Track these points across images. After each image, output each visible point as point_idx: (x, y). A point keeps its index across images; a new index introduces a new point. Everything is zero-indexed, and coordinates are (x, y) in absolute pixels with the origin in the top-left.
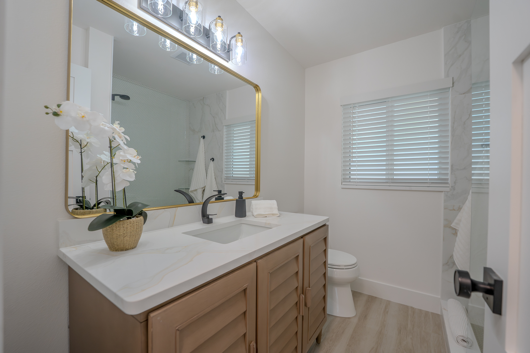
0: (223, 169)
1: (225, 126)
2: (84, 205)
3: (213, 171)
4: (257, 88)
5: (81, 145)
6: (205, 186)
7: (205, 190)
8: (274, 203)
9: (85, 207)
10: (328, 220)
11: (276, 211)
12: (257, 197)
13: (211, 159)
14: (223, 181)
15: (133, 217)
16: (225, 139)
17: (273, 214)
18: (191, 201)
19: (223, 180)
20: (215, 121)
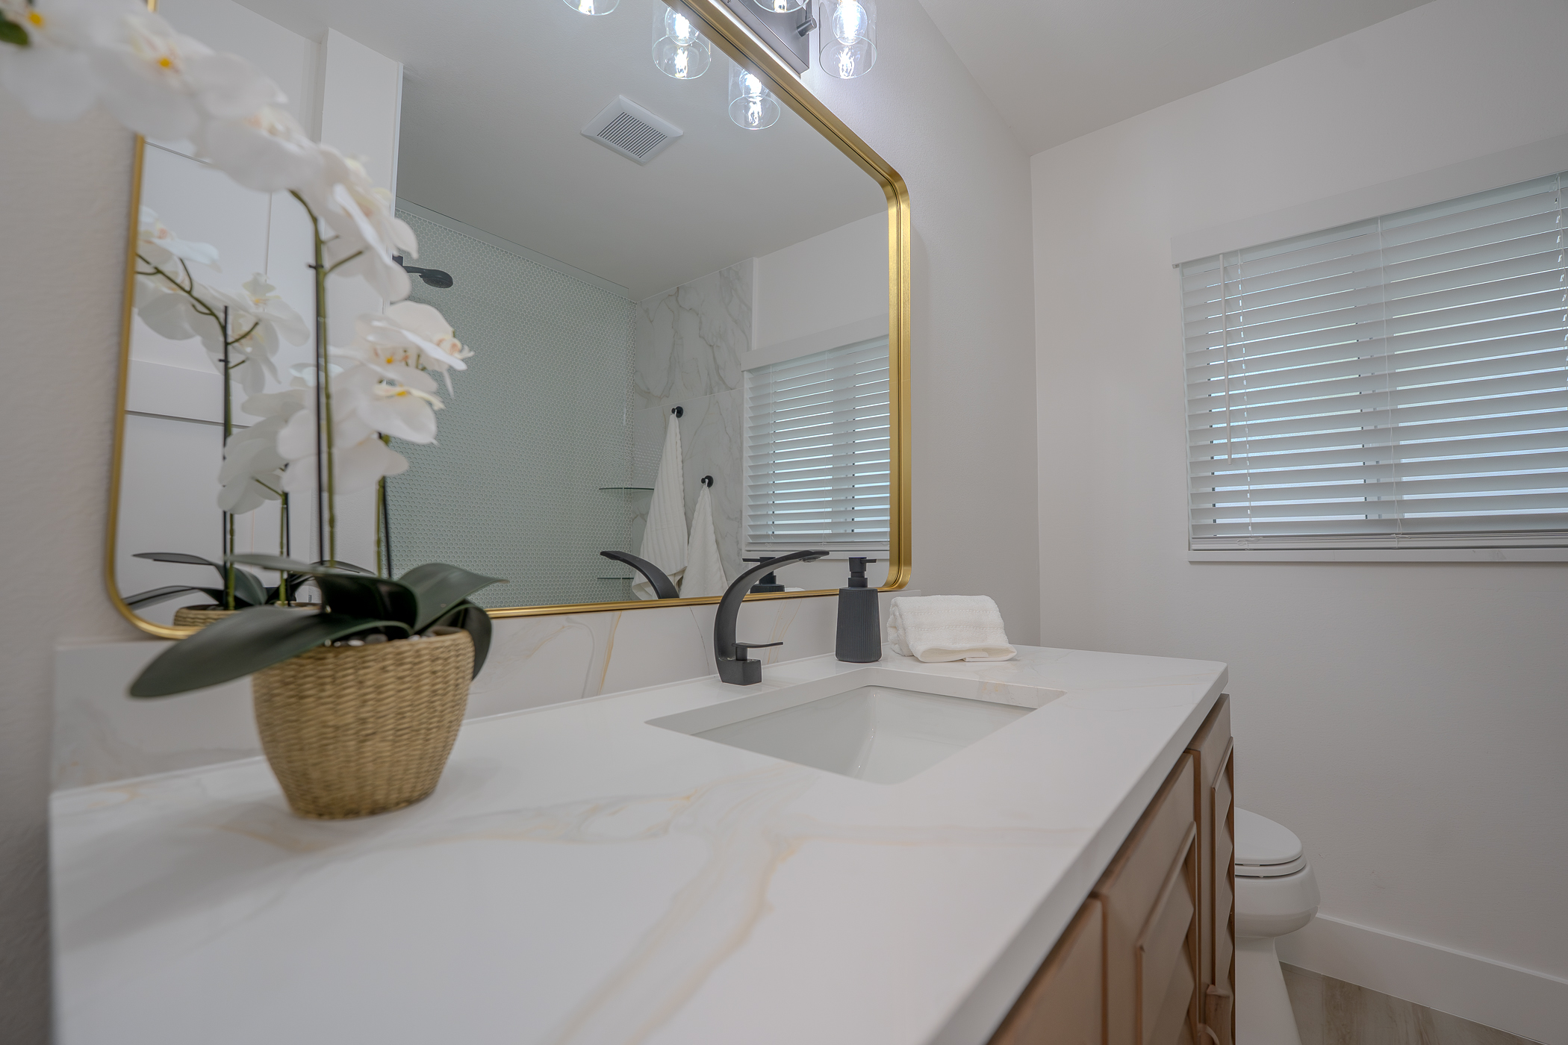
0: (741, 511)
1: (749, 371)
2: (232, 592)
3: (710, 519)
4: (891, 183)
5: (224, 328)
6: (682, 567)
7: (684, 581)
8: (984, 609)
9: (236, 599)
10: (1223, 679)
11: (998, 638)
12: (901, 586)
13: (703, 481)
14: (743, 551)
15: (421, 633)
16: (747, 414)
17: (990, 651)
18: (667, 591)
19: (744, 548)
20: (714, 358)
